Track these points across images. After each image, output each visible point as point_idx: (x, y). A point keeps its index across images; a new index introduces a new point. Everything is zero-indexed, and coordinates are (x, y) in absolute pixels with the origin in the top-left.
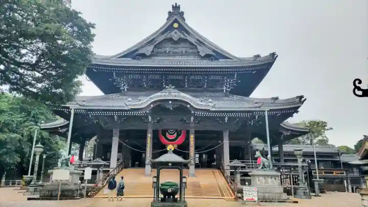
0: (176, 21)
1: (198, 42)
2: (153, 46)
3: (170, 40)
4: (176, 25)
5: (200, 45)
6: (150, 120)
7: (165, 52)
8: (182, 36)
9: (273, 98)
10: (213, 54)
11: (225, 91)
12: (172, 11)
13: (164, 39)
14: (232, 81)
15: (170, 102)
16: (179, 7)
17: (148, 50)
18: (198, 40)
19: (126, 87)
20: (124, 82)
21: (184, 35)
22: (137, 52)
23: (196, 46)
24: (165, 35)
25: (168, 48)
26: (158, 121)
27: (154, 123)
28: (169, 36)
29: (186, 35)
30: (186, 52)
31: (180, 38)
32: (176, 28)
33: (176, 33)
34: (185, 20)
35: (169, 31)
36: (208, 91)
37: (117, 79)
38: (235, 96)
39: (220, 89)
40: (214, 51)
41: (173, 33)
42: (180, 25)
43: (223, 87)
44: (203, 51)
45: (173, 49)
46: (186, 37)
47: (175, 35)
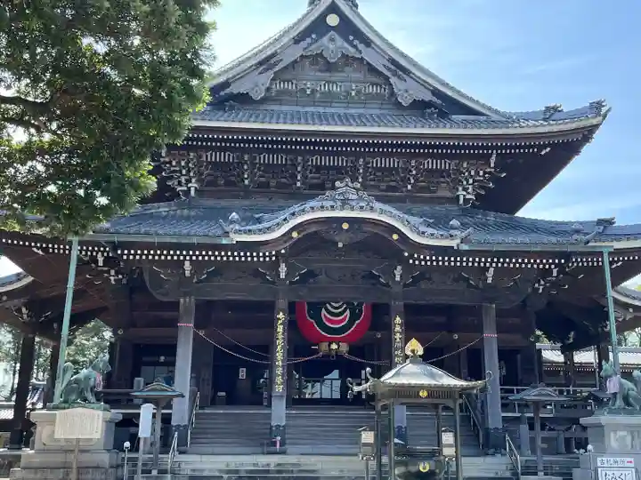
0: (333, 8)
1: (393, 67)
2: (271, 74)
3: (318, 59)
4: (333, 20)
5: (399, 77)
6: (283, 276)
7: (304, 90)
8: (350, 51)
9: (600, 222)
10: (434, 99)
11: (461, 201)
13: (302, 56)
14: (481, 173)
15: (345, 226)
17: (257, 85)
18: (393, 62)
19: (194, 185)
20: (189, 171)
21: (355, 47)
22: (228, 91)
23: (387, 78)
24: (303, 44)
25: (311, 81)
26: (305, 278)
27: (291, 283)
28: (314, 49)
29: (361, 47)
30: (358, 92)
31: (345, 56)
32: (333, 28)
33: (332, 40)
34: (356, 6)
35: (314, 36)
36: (415, 200)
37: (170, 163)
38: (492, 214)
39: (448, 194)
40: (436, 92)
41: (325, 40)
42: (344, 18)
43: (457, 190)
44: (407, 92)
45: (325, 85)
46: (360, 52)
47: (331, 46)
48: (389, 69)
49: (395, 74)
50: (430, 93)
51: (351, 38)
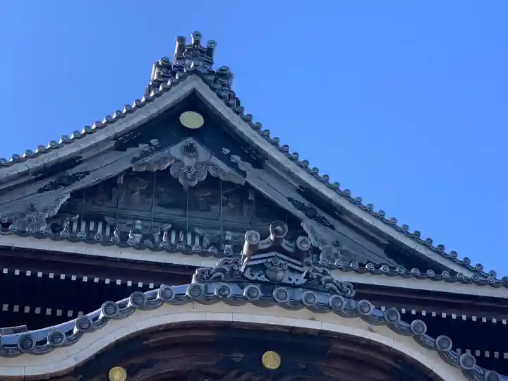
1: (307, 203)
3: (160, 180)
5: (321, 221)
8: (225, 171)
12: (174, 62)
13: (128, 174)
16: (209, 52)
18: (307, 192)
21: (234, 166)
28: (154, 162)
29: (245, 166)
32: (192, 133)
33: (190, 149)
35: (154, 142)
41: (175, 151)
42: (212, 118)
45: (169, 232)
46: (244, 174)
47: (188, 161)
48: (300, 207)
49: (313, 216)
50: (381, 252)
51: (226, 151)
